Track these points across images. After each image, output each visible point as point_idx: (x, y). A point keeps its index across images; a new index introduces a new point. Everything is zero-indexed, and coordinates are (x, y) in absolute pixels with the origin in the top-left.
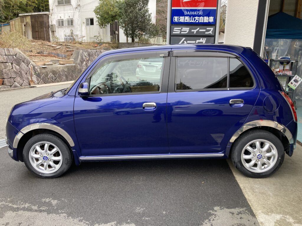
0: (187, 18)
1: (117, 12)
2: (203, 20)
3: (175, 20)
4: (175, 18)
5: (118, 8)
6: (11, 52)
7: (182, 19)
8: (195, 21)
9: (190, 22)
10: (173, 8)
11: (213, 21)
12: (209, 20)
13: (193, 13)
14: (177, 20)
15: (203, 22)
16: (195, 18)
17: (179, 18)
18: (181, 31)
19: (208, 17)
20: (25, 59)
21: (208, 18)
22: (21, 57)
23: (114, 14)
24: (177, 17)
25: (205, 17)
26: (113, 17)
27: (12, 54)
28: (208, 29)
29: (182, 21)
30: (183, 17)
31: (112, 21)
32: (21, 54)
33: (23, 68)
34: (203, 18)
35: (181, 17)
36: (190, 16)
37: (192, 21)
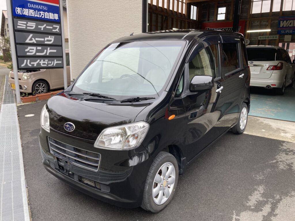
0: (31, 11)
11: (58, 19)
14: (20, 13)
15: (48, 18)
18: (27, 26)
21: (53, 15)
25: (50, 14)
29: (26, 14)
35: (25, 10)
37: (37, 16)
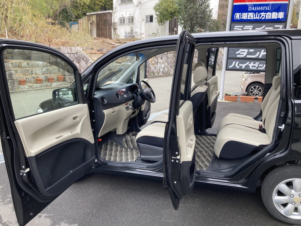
0: (251, 14)
1: (176, 9)
2: (270, 16)
3: (236, 18)
4: (236, 15)
5: (178, 5)
6: (73, 51)
7: (245, 16)
8: (260, 18)
9: (254, 19)
10: (235, 4)
11: (283, 17)
12: (278, 16)
13: (259, 8)
14: (239, 18)
15: (270, 18)
16: (261, 14)
17: (242, 14)
19: (278, 13)
20: (85, 57)
21: (276, 14)
22: (82, 55)
23: (173, 11)
24: (239, 14)
25: (274, 13)
26: (172, 14)
27: (73, 52)
28: (276, 26)
29: (244, 18)
30: (247, 13)
31: (171, 18)
32: (81, 53)
33: (83, 66)
34: (271, 13)
35: (244, 14)
36: (255, 12)
37: (256, 18)
